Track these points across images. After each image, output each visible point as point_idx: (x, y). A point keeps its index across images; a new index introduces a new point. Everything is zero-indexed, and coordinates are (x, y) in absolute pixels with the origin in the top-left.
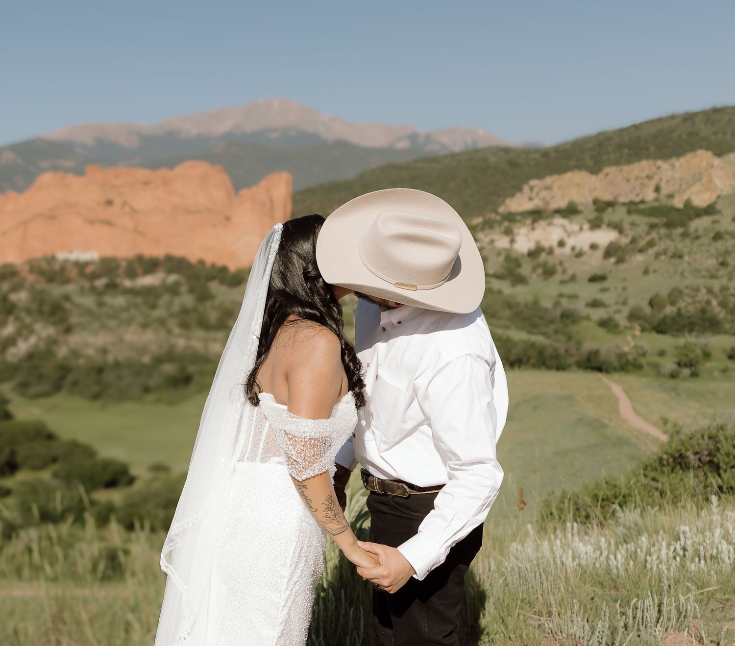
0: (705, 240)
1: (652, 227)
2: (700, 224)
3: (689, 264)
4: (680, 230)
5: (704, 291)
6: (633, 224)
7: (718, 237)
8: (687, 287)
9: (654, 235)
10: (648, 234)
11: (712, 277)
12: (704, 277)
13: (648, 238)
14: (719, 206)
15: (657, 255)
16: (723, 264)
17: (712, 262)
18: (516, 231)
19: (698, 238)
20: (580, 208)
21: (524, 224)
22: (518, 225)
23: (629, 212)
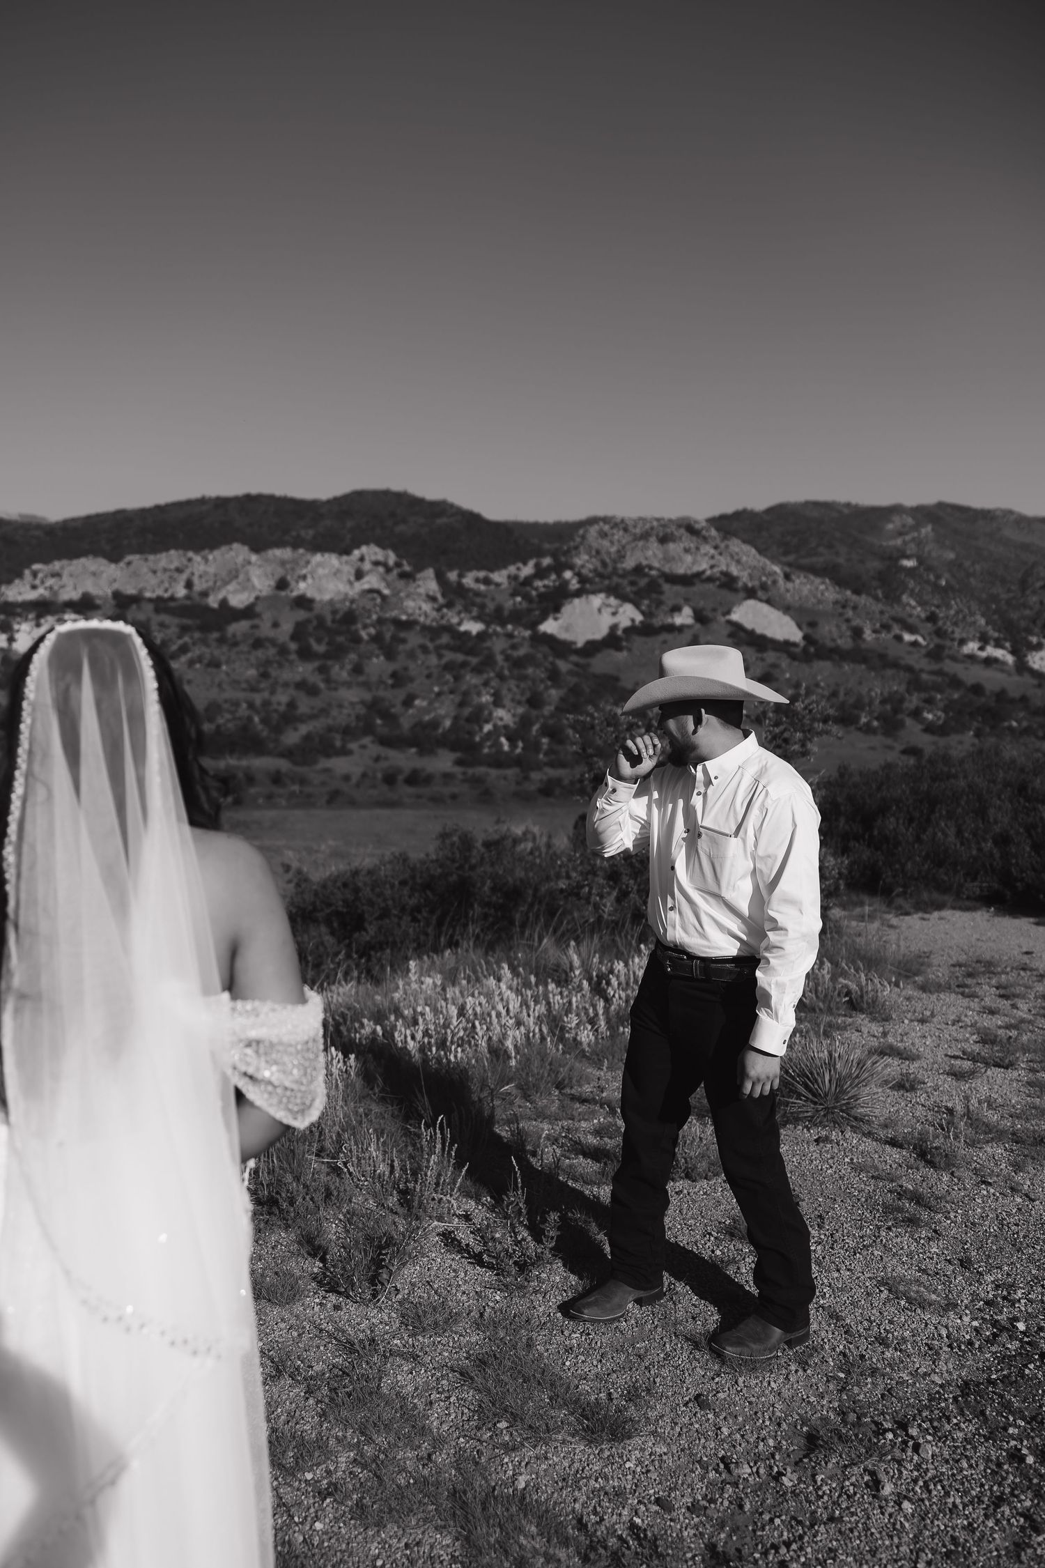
0: (244, 648)
1: (184, 629)
2: (239, 628)
3: (227, 674)
4: (215, 635)
5: (244, 705)
6: (162, 625)
7: (258, 644)
8: (226, 701)
9: (186, 639)
10: (180, 637)
11: (254, 689)
12: (244, 690)
13: (180, 642)
14: (258, 609)
15: (191, 663)
16: (265, 675)
17: (252, 672)
18: (16, 627)
19: (236, 644)
20: (98, 602)
21: (26, 620)
22: (18, 619)
23: (157, 611)
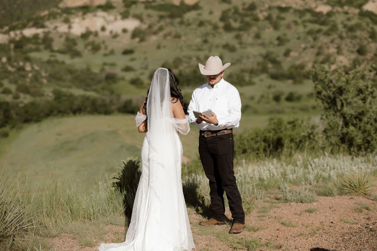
0: (194, 26)
1: (161, 17)
2: (190, 16)
3: (185, 41)
4: (178, 20)
5: (194, 59)
6: (149, 16)
7: (201, 24)
8: (184, 57)
9: (162, 23)
10: (159, 22)
11: (199, 50)
12: (194, 50)
13: (159, 25)
14: (201, 4)
15: (165, 36)
16: (205, 41)
17: (198, 40)
18: (72, 20)
19: (189, 25)
20: (114, 5)
21: (77, 16)
22: (73, 16)
23: (146, 8)
